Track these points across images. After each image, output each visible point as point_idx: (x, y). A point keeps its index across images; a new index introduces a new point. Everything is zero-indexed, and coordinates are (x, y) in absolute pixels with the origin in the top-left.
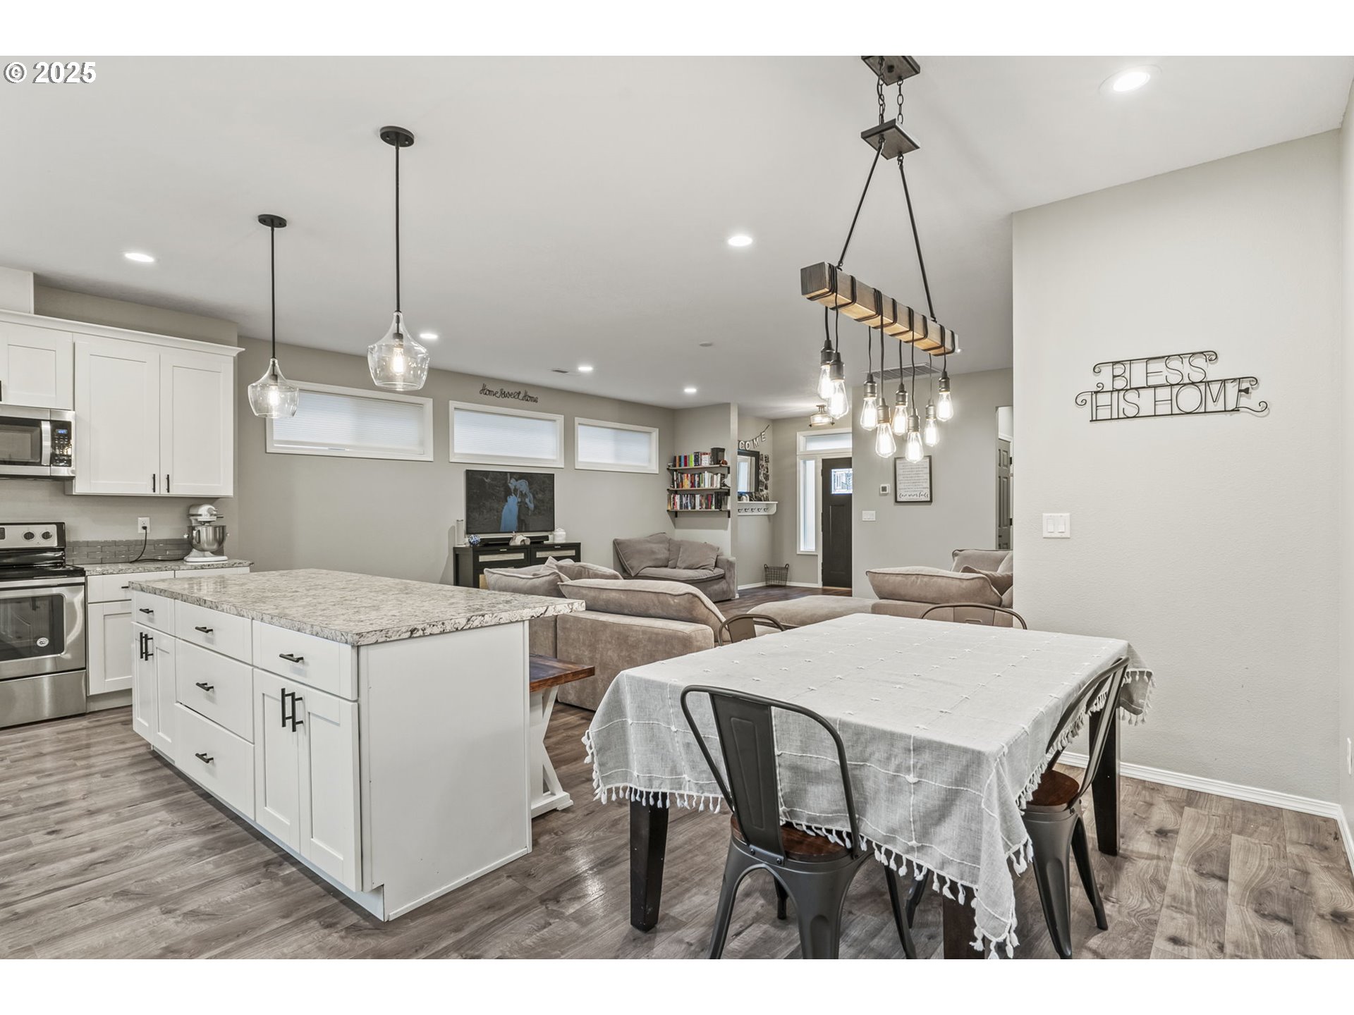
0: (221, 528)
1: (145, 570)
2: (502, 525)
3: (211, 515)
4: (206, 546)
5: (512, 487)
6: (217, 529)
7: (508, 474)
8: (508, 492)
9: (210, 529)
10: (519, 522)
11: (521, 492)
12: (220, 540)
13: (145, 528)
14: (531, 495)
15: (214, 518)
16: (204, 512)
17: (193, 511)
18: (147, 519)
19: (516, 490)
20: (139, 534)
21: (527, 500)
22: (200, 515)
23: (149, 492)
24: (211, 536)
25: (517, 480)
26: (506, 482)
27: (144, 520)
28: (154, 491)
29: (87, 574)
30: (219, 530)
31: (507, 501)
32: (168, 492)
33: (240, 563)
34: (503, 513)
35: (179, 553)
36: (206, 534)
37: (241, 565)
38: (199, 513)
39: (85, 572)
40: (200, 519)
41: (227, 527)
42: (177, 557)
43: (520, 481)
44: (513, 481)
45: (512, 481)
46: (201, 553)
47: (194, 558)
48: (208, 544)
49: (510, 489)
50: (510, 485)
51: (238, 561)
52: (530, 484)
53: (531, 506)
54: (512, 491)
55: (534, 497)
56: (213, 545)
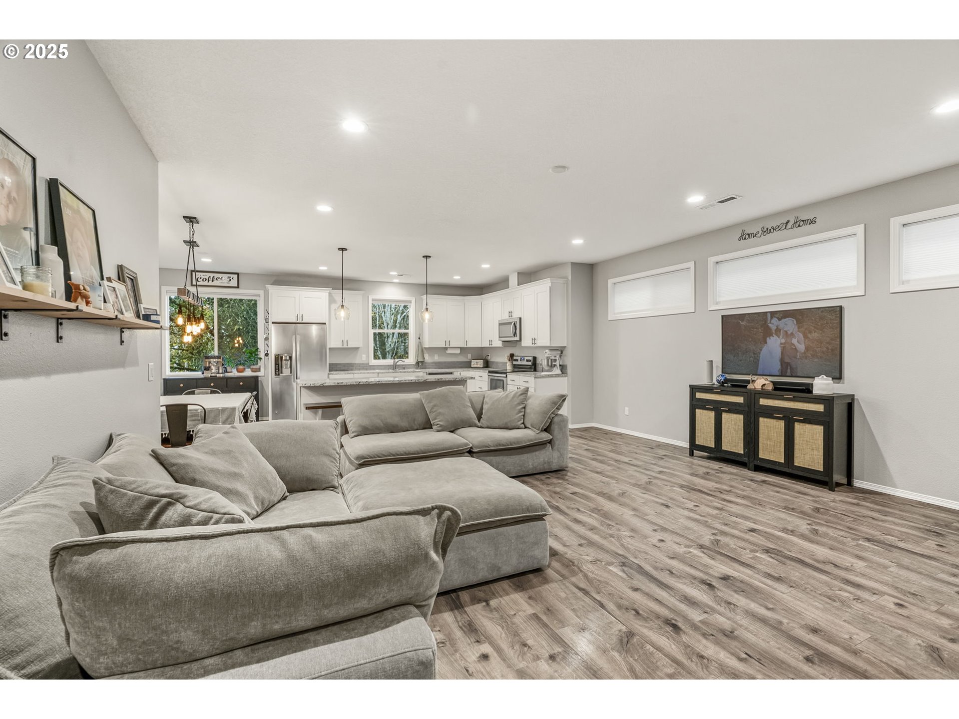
2: (760, 366)
5: (773, 328)
7: (769, 315)
8: (768, 333)
10: (782, 365)
11: (786, 332)
14: (801, 336)
19: (778, 330)
21: (794, 341)
25: (780, 319)
26: (766, 322)
28: (533, 344)
31: (766, 343)
32: (536, 344)
34: (761, 355)
43: (783, 320)
44: (775, 320)
45: (772, 321)
49: (770, 329)
50: (770, 325)
52: (799, 322)
53: (801, 347)
54: (774, 331)
55: (805, 337)
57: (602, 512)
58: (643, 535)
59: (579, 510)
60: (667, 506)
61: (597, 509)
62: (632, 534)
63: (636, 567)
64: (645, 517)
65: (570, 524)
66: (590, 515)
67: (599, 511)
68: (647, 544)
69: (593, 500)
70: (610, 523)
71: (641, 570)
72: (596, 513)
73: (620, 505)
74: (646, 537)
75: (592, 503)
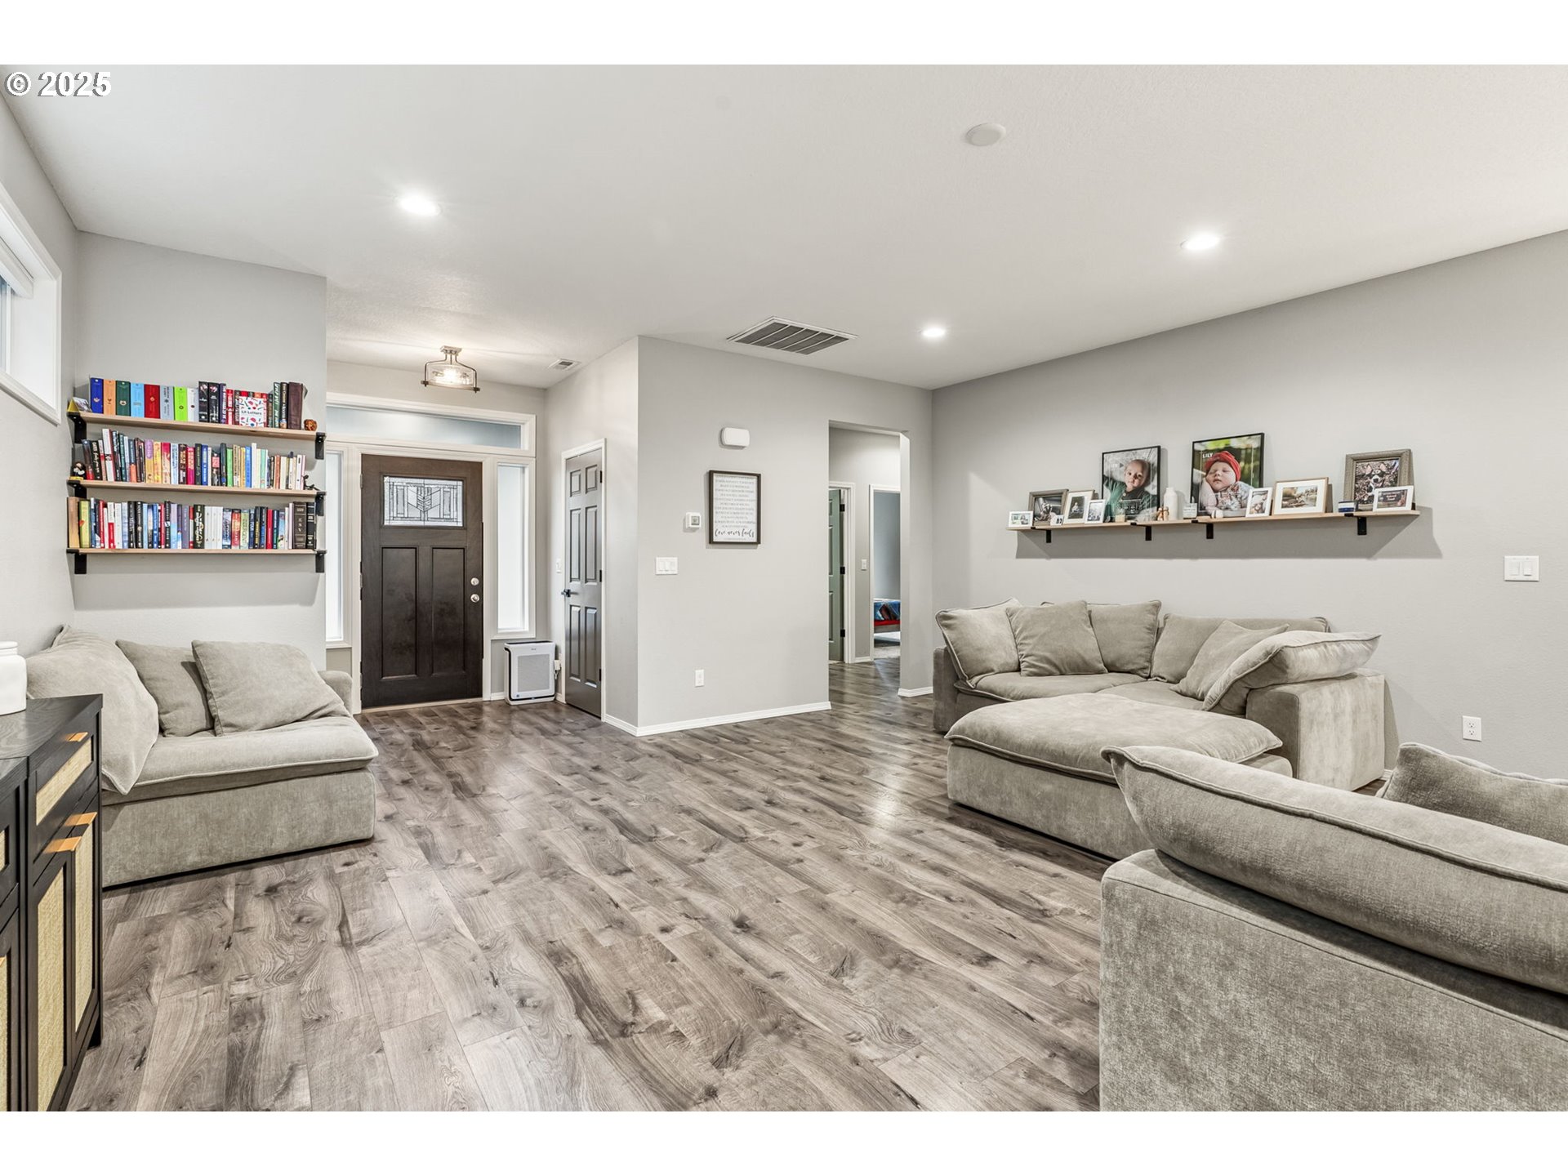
57: (895, 895)
58: (823, 852)
59: (948, 898)
60: (742, 924)
61: (908, 902)
62: (842, 852)
63: (845, 813)
64: (807, 887)
65: (950, 865)
66: (919, 886)
67: (903, 899)
68: (823, 838)
69: (920, 931)
70: (879, 871)
71: (840, 810)
72: (908, 891)
73: (854, 921)
74: (820, 849)
75: (923, 922)
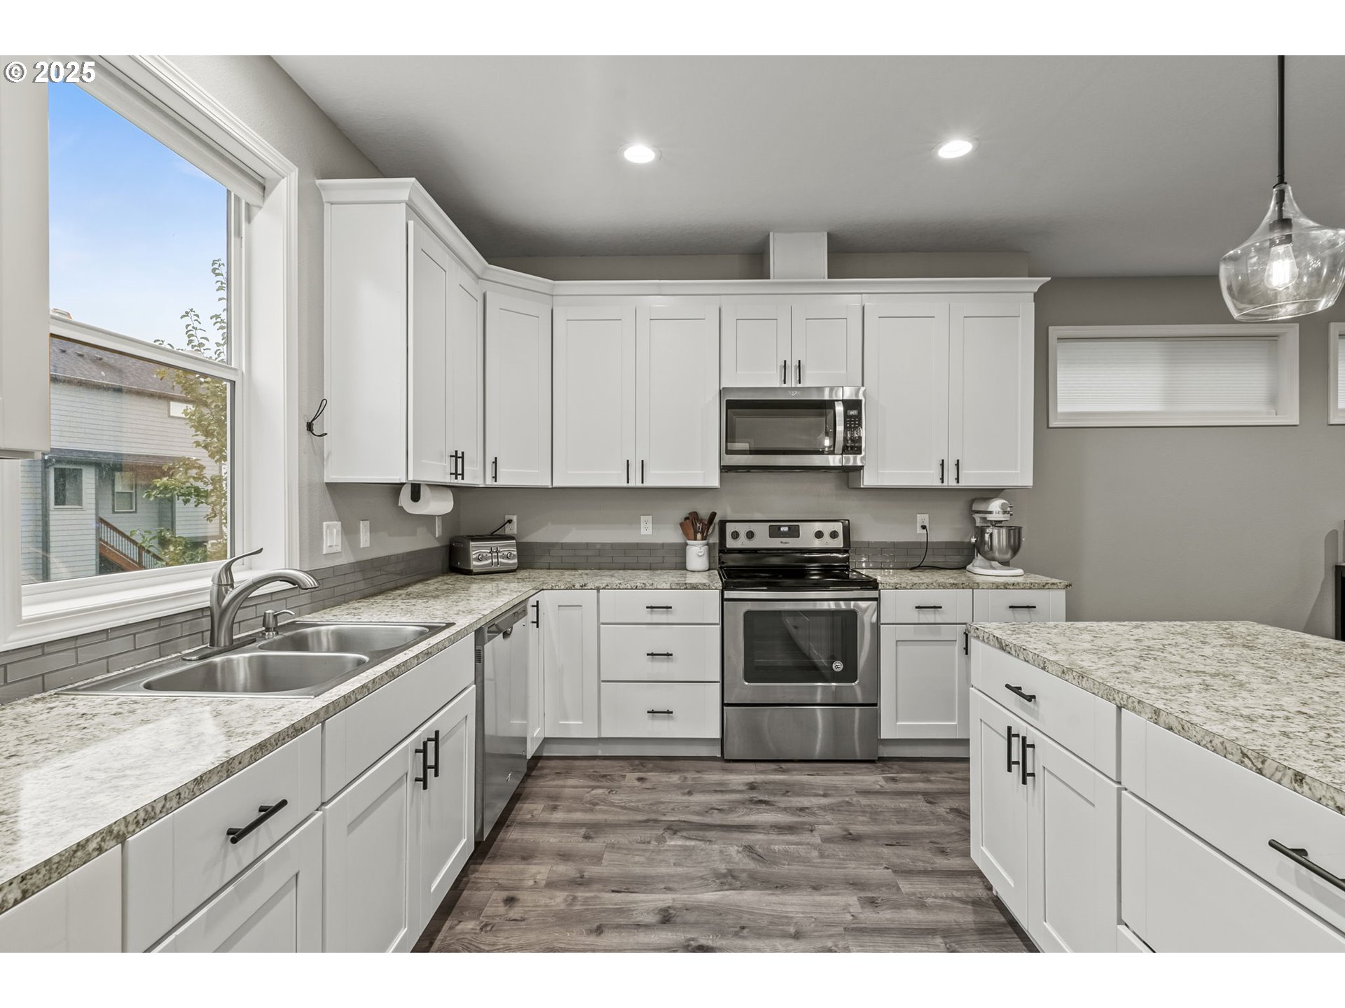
0: (1017, 530)
1: (939, 586)
3: (1005, 512)
4: (997, 555)
6: (1012, 531)
9: (1004, 531)
12: (1015, 548)
13: (924, 527)
15: (1006, 517)
16: (996, 507)
17: (976, 507)
18: (927, 516)
20: (918, 535)
22: (991, 513)
23: (936, 483)
24: (1004, 542)
27: (922, 518)
28: (943, 482)
29: (880, 588)
30: (1014, 533)
32: (958, 482)
33: (1053, 584)
35: (956, 559)
36: (999, 538)
37: (1055, 587)
38: (989, 510)
39: (878, 584)
40: (990, 517)
41: (1023, 529)
42: (956, 565)
46: (987, 563)
47: (980, 569)
48: (1000, 551)
51: (1044, 579)
56: (1007, 553)
